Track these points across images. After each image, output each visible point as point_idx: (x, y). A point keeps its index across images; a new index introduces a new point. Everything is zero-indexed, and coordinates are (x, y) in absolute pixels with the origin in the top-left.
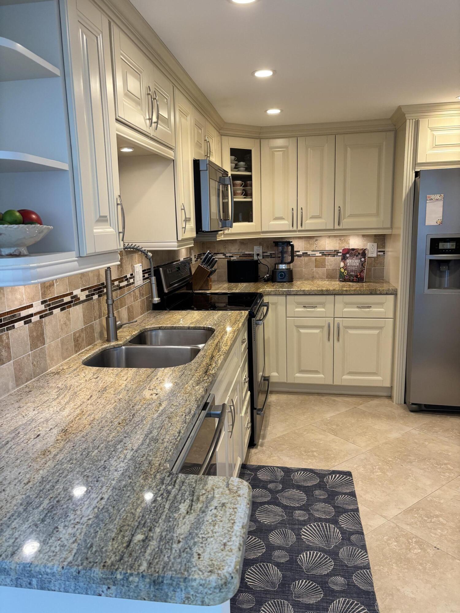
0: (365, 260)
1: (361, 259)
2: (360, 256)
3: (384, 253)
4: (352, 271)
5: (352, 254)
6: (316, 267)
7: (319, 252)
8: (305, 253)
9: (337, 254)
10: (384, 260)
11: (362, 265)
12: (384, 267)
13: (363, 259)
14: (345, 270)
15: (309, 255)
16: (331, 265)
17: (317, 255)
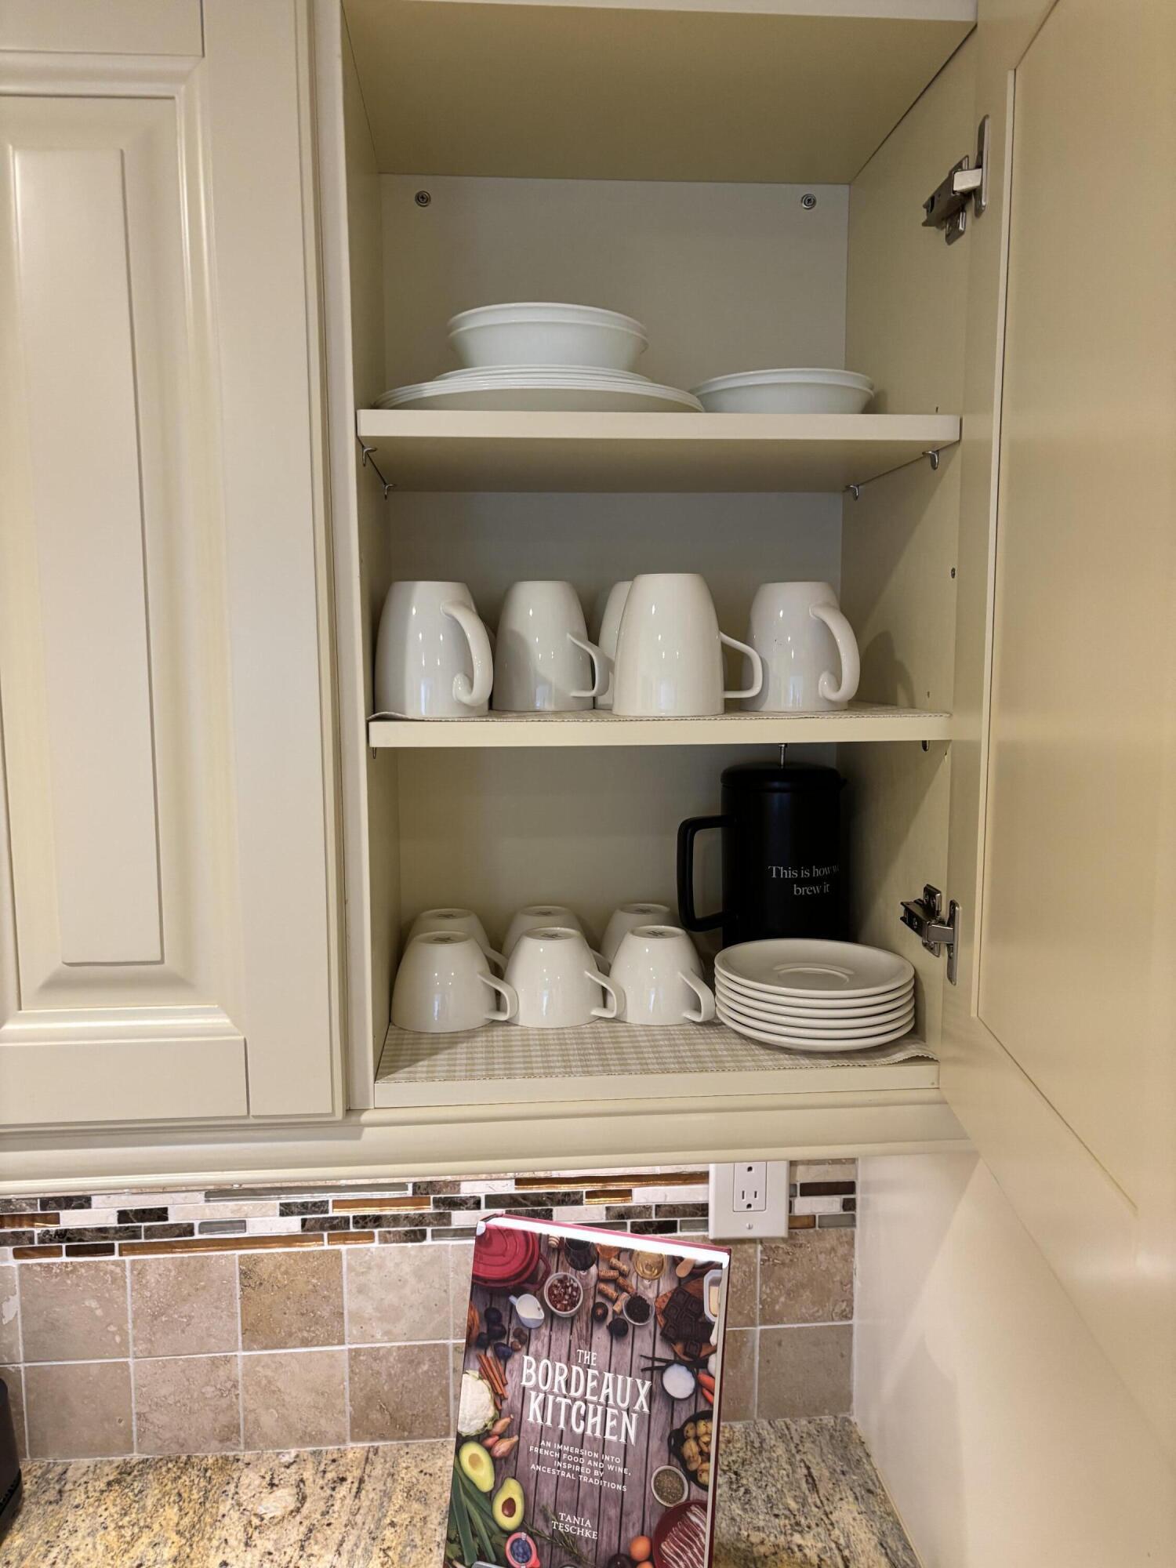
0: (700, 1388)
1: (655, 1370)
2: (645, 1341)
3: (849, 1205)
4: (575, 1497)
5: (563, 1295)
6: (256, 1332)
7: (275, 1203)
8: (144, 1214)
9: (444, 1218)
10: (848, 1258)
11: (676, 1441)
12: (847, 1315)
13: (679, 1382)
14: (503, 1466)
15: (188, 1230)
16: (389, 1314)
17: (255, 1228)
